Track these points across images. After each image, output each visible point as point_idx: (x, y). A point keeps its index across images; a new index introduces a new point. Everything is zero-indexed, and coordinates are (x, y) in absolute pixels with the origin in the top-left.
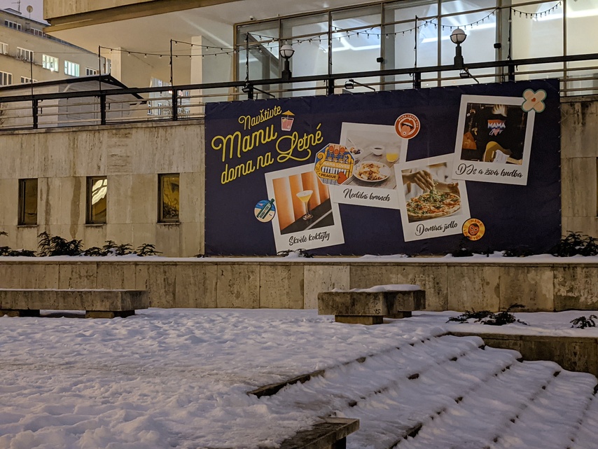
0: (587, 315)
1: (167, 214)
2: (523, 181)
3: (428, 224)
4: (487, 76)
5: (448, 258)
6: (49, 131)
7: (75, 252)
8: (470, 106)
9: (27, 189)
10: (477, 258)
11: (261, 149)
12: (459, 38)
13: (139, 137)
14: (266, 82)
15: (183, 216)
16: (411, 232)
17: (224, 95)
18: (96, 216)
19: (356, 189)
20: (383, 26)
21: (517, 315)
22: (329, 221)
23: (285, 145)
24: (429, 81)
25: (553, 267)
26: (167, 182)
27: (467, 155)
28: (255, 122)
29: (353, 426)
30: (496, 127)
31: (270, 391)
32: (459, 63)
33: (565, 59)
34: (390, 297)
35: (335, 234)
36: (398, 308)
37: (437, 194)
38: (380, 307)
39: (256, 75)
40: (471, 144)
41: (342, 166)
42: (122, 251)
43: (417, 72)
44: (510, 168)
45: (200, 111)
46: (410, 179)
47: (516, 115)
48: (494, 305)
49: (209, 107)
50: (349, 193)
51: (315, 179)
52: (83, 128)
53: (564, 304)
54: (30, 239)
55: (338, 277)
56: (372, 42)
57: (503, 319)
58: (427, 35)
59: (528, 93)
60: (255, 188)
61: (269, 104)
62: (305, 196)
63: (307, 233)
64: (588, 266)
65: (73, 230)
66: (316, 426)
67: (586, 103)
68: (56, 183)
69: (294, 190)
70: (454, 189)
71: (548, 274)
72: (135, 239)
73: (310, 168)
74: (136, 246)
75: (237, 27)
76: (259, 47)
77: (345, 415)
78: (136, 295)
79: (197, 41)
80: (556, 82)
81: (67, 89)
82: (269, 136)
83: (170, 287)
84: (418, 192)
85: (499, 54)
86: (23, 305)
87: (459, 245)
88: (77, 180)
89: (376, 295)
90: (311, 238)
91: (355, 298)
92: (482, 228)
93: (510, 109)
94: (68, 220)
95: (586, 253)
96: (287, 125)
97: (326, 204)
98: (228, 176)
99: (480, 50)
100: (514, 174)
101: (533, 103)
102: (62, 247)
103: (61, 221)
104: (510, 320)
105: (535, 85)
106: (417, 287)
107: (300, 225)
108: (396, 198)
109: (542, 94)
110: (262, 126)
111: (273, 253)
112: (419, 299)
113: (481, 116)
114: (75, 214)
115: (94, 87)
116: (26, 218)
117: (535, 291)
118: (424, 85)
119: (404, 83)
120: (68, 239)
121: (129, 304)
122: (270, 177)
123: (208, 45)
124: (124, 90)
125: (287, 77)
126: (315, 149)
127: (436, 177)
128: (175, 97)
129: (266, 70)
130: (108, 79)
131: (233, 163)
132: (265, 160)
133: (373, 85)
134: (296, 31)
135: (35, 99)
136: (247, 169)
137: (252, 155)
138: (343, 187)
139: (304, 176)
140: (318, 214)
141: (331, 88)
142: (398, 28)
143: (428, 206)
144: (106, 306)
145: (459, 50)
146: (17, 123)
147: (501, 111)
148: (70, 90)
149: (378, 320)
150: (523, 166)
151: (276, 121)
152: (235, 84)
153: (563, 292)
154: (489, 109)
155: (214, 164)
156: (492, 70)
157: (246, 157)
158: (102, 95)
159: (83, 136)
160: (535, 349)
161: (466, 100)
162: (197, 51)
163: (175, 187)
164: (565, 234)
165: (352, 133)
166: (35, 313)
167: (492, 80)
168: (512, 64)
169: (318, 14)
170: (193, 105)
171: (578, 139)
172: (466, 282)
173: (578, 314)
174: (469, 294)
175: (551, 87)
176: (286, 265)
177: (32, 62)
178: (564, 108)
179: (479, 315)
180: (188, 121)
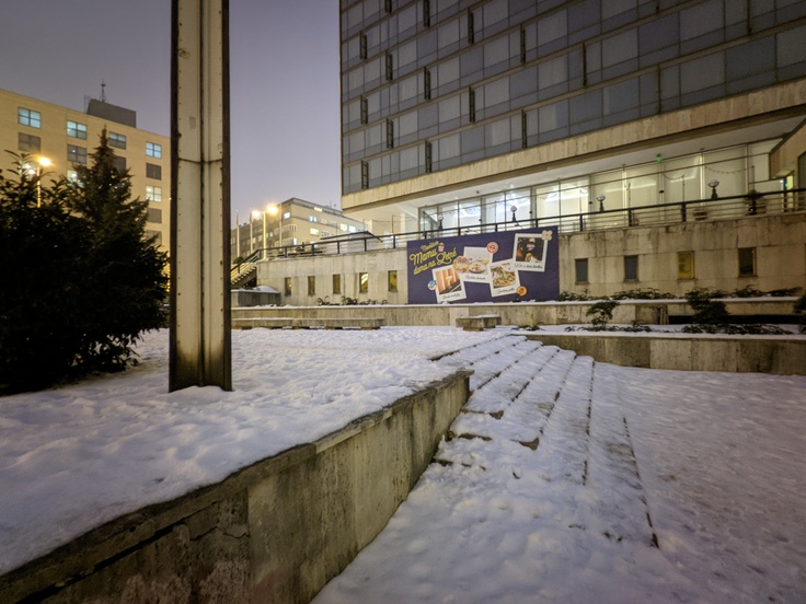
0: (571, 326)
1: (392, 288)
2: (543, 270)
3: (502, 289)
4: (527, 225)
5: (511, 303)
6: (344, 255)
7: (355, 304)
8: (519, 239)
9: (336, 279)
10: (523, 303)
11: (430, 260)
12: (514, 209)
13: (380, 256)
14: (432, 231)
15: (399, 288)
16: (495, 293)
17: (414, 238)
18: (364, 289)
19: (471, 275)
20: (481, 205)
21: (541, 327)
22: (460, 289)
23: (441, 257)
24: (501, 229)
25: (556, 306)
26: (392, 275)
27: (518, 259)
28: (428, 248)
29: (472, 373)
30: (530, 247)
31: (438, 359)
32: (514, 220)
33: (560, 217)
34: (486, 320)
35: (462, 294)
36: (490, 324)
37: (506, 276)
38: (482, 324)
39: (428, 228)
40: (520, 255)
41: (465, 266)
42: (374, 303)
43: (496, 225)
45: (405, 244)
46: (494, 270)
47: (539, 242)
48: (531, 323)
49: (409, 242)
50: (468, 277)
51: (453, 271)
52: (358, 253)
53: (561, 322)
54: (338, 299)
55: (464, 312)
56: (477, 212)
57: (535, 329)
58: (500, 209)
59: (544, 232)
60: (428, 276)
61: (433, 240)
62: (449, 278)
63: (450, 294)
64: (571, 305)
65: (355, 295)
66: (457, 373)
67: (570, 235)
68: (347, 276)
69: (445, 276)
70: (513, 274)
71: (554, 309)
72: (379, 298)
73: (451, 266)
74: (380, 301)
75: (419, 209)
76: (429, 217)
78: (380, 321)
79: (403, 215)
80: (556, 227)
81: (351, 237)
82: (433, 254)
83: (394, 317)
84: (497, 275)
85: (531, 216)
86: (336, 325)
87: (515, 298)
88: (356, 275)
89: (480, 319)
90: (452, 296)
91: (471, 321)
92: (525, 291)
93: (536, 239)
94: (352, 291)
95: (570, 300)
96: (441, 249)
97: (458, 282)
98: (417, 271)
99: (524, 214)
100: (539, 267)
101: (546, 237)
102: (351, 302)
103: (349, 290)
104: (538, 329)
105: (547, 229)
106: (498, 316)
107: (447, 290)
108: (488, 278)
109: (550, 232)
110: (431, 250)
111: (436, 302)
112: (499, 321)
113: (524, 242)
114: (355, 288)
115: (362, 236)
116: (336, 290)
117: (548, 318)
118: (499, 230)
119: (491, 230)
120: (353, 298)
121: (378, 325)
122: (434, 271)
123: (408, 217)
124: (374, 237)
125: (441, 229)
126: (453, 259)
127: (505, 269)
128: (394, 239)
129: (432, 227)
130: (367, 233)
131: (419, 265)
132: (432, 264)
133: (477, 231)
134: (444, 209)
135: (338, 242)
136: (425, 268)
137: (427, 262)
138: (465, 274)
139: (449, 270)
140: (455, 286)
141: (459, 233)
142: (487, 206)
143: (502, 281)
144: (369, 325)
145: (514, 215)
146: (331, 252)
147: (533, 240)
149: (481, 330)
150: (543, 263)
151: (437, 247)
152: (419, 233)
153: (561, 317)
154: (528, 239)
155: (411, 266)
156: (529, 223)
157: (424, 263)
158: (365, 239)
159: (358, 256)
160: (549, 341)
162: (403, 219)
163: (395, 276)
164: (561, 292)
165: (469, 251)
166: (341, 328)
167: (529, 227)
168: (537, 220)
169: (453, 202)
170: (402, 242)
171: (566, 251)
172: (518, 313)
173: (567, 326)
174: (520, 318)
175: (554, 229)
176: (442, 308)
177: (337, 227)
178: (560, 238)
179: (524, 327)
180: (399, 249)
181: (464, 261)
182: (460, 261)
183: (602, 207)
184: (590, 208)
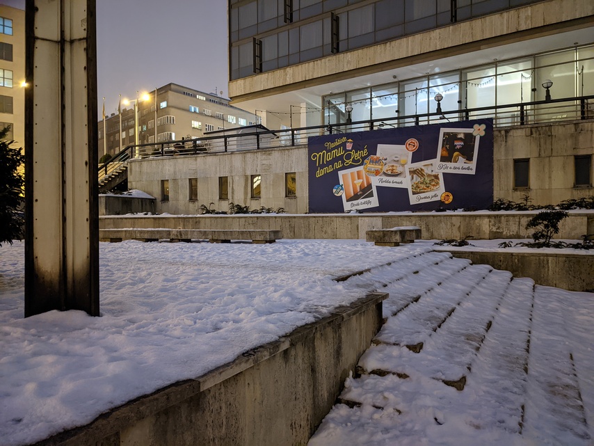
0: (507, 241)
1: (290, 193)
2: (473, 172)
3: (422, 195)
4: (454, 118)
5: (434, 213)
6: (232, 153)
7: (246, 212)
8: (445, 134)
9: (223, 182)
10: (449, 213)
11: (336, 159)
12: (439, 98)
13: (276, 155)
14: (338, 125)
15: (297, 194)
16: (414, 200)
17: (317, 133)
18: (256, 195)
19: (385, 178)
20: (398, 93)
21: (470, 242)
22: (371, 195)
23: (349, 157)
24: (423, 122)
25: (489, 216)
26: (290, 178)
27: (443, 159)
28: (333, 145)
29: (386, 296)
30: (459, 144)
31: (344, 279)
32: (439, 111)
33: (496, 107)
34: (403, 233)
35: (374, 202)
36: (407, 238)
37: (428, 180)
38: (398, 238)
39: (333, 121)
40: (446, 154)
41: (378, 167)
42: (268, 211)
43: (417, 117)
44: (466, 166)
45: (305, 141)
46: (413, 172)
47: (469, 138)
48: (457, 236)
49: (310, 139)
50: (381, 181)
51: (364, 173)
52: (249, 151)
53: (495, 236)
54: (225, 206)
55: (376, 223)
56: (393, 102)
57: (462, 243)
58: (422, 97)
59: (476, 126)
60: (333, 179)
61: (340, 136)
62: (358, 182)
63: (360, 201)
64: (507, 216)
65: (245, 203)
66: (367, 296)
67: (507, 130)
68: (236, 178)
69: (353, 180)
70: (436, 177)
71: (486, 220)
72: (275, 205)
73: (361, 168)
74: (275, 209)
75: (323, 97)
76: (335, 107)
77: (381, 291)
78: (276, 232)
79: (303, 105)
80: (491, 119)
81: (240, 132)
82: (340, 153)
83: (292, 229)
84: (417, 179)
85: (460, 106)
86: (223, 238)
87: (439, 206)
88: (246, 177)
89: (396, 232)
90: (362, 204)
91: (385, 234)
92: (451, 197)
93: (466, 135)
94: (242, 197)
95: (506, 209)
96: (349, 146)
97: (370, 186)
98: (320, 173)
99: (451, 104)
100: (468, 169)
101: (478, 131)
102: (240, 210)
103: (239, 195)
104: (466, 244)
105: (480, 122)
106: (417, 228)
107: (356, 197)
108: (406, 182)
109: (483, 127)
110: (337, 147)
111: (342, 211)
112: (418, 234)
113: (450, 138)
114: (246, 193)
115: (254, 130)
116: (223, 196)
117: (479, 229)
118: (420, 124)
119: (410, 123)
120: (243, 206)
121: (273, 237)
122: (340, 173)
123: (309, 107)
124: (267, 131)
125: (349, 122)
126: (364, 158)
127: (427, 171)
128: (293, 134)
129: (338, 119)
130: (260, 126)
131: (322, 166)
132: (338, 165)
133: (394, 124)
134: (354, 98)
135: (225, 137)
136: (329, 169)
137: (331, 162)
138: (378, 177)
139: (358, 173)
140: (365, 191)
141: (372, 127)
142: (406, 94)
143: (422, 186)
144: (262, 238)
145: (439, 104)
146: (217, 149)
147: (461, 136)
148: (242, 133)
149: (397, 244)
150: (473, 164)
151: (344, 145)
152: (323, 127)
153: (494, 229)
154: (455, 135)
155: (312, 167)
156: (457, 115)
157: (329, 163)
158: (257, 134)
159: (249, 155)
160: (479, 259)
161: (443, 130)
162: (303, 110)
163: (294, 179)
164: (495, 199)
165: (383, 150)
166: (228, 242)
167: (457, 120)
168: (467, 111)
169: (365, 89)
170: (302, 138)
171: (503, 149)
172: (443, 225)
173: (502, 241)
174: (444, 231)
175: (488, 123)
176: (350, 217)
177: (223, 119)
178: (496, 133)
179: (450, 242)
180: (299, 147)
181: (378, 161)
182: (372, 162)
183: (548, 95)
184: (533, 96)
